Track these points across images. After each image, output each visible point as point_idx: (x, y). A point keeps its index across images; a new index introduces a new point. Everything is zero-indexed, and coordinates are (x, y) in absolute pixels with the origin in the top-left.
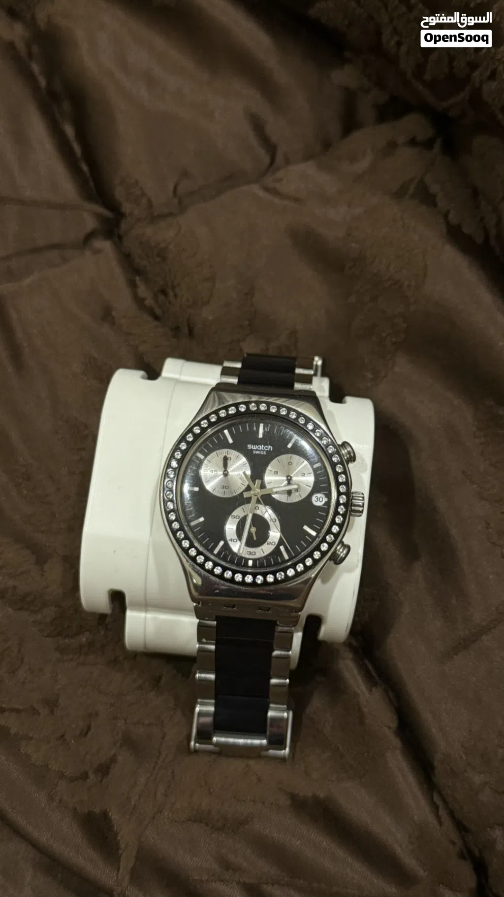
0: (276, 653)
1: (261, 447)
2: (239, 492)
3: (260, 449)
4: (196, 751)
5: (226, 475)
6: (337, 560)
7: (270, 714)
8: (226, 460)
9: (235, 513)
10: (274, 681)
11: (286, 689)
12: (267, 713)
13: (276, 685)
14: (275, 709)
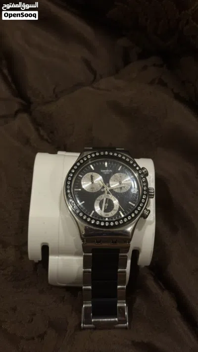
0: (119, 270)
1: (107, 171)
2: (99, 189)
3: (106, 172)
4: (84, 329)
5: (93, 183)
6: (145, 216)
7: (118, 305)
8: (92, 177)
9: (98, 199)
10: (119, 287)
11: (125, 291)
12: (117, 305)
13: (120, 289)
14: (120, 303)
